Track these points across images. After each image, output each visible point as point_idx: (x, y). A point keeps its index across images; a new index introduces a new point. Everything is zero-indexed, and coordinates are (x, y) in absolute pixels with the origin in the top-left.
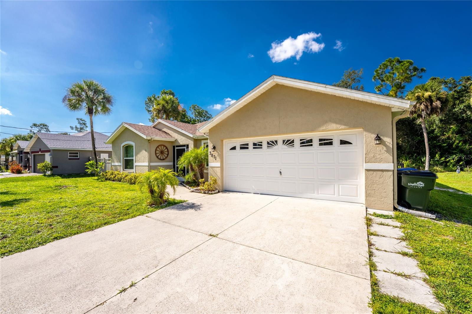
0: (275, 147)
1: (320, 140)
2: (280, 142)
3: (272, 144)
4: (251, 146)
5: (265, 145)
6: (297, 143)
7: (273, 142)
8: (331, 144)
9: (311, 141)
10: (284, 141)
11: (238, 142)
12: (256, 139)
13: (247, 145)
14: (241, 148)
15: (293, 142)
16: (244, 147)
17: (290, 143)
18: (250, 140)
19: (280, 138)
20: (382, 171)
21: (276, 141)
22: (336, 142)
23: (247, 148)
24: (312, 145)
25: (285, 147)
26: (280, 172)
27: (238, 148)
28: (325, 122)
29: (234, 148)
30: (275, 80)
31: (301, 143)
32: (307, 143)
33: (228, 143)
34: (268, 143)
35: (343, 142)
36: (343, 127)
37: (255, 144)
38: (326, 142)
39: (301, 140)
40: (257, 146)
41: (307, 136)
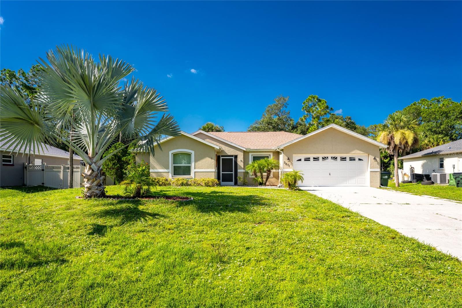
0: (327, 160)
1: (350, 158)
2: (330, 158)
3: (324, 158)
4: (312, 159)
5: (321, 159)
6: (339, 159)
7: (325, 157)
8: (355, 160)
9: (345, 158)
10: (332, 157)
11: (303, 156)
12: (316, 156)
13: (309, 158)
14: (305, 160)
15: (336, 158)
16: (307, 159)
17: (335, 158)
18: (312, 156)
19: (330, 156)
20: (376, 172)
21: (327, 157)
22: (357, 159)
23: (310, 160)
24: (346, 160)
25: (332, 160)
26: (330, 174)
27: (303, 160)
28: (354, 150)
29: (300, 160)
30: (334, 126)
31: (341, 159)
32: (343, 159)
33: (296, 157)
34: (323, 158)
35: (360, 160)
36: (362, 152)
37: (314, 158)
38: (352, 159)
39: (341, 157)
40: (316, 159)
41: (344, 155)
